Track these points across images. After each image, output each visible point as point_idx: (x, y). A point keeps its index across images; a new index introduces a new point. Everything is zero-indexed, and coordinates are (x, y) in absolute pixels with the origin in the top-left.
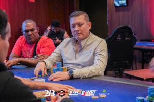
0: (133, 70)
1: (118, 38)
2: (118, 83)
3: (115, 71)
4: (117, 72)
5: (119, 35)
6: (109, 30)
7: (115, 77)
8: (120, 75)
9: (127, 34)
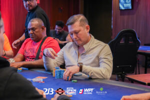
0: (136, 74)
1: (122, 42)
2: (119, 87)
3: (118, 75)
4: (119, 76)
5: (123, 39)
6: (114, 34)
7: (118, 81)
8: (122, 79)
9: (131, 38)
